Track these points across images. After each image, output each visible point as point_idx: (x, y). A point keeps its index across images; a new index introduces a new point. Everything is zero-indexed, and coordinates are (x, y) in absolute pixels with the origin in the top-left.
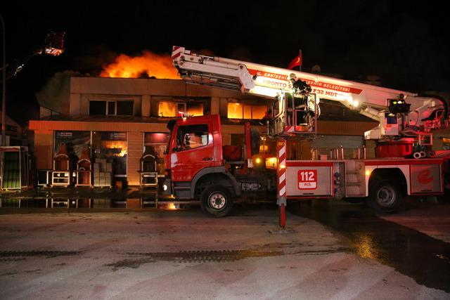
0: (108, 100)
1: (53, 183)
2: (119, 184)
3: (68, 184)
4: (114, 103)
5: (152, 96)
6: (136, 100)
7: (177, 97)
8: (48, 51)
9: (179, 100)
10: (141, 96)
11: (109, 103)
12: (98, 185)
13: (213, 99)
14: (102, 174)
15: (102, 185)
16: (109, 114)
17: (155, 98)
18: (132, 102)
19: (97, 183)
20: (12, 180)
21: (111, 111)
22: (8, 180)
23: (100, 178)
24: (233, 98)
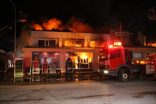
0: (45, 40)
1: (33, 72)
2: (59, 72)
3: (39, 73)
4: (48, 41)
5: (63, 38)
6: (57, 40)
7: (72, 39)
8: (21, 21)
9: (73, 40)
10: (59, 38)
11: (46, 41)
12: (51, 73)
13: (85, 40)
14: (53, 69)
15: (53, 73)
16: (46, 45)
17: (63, 39)
18: (55, 41)
19: (51, 72)
20: (19, 72)
21: (47, 44)
22: (18, 72)
23: (52, 70)
24: (92, 39)
